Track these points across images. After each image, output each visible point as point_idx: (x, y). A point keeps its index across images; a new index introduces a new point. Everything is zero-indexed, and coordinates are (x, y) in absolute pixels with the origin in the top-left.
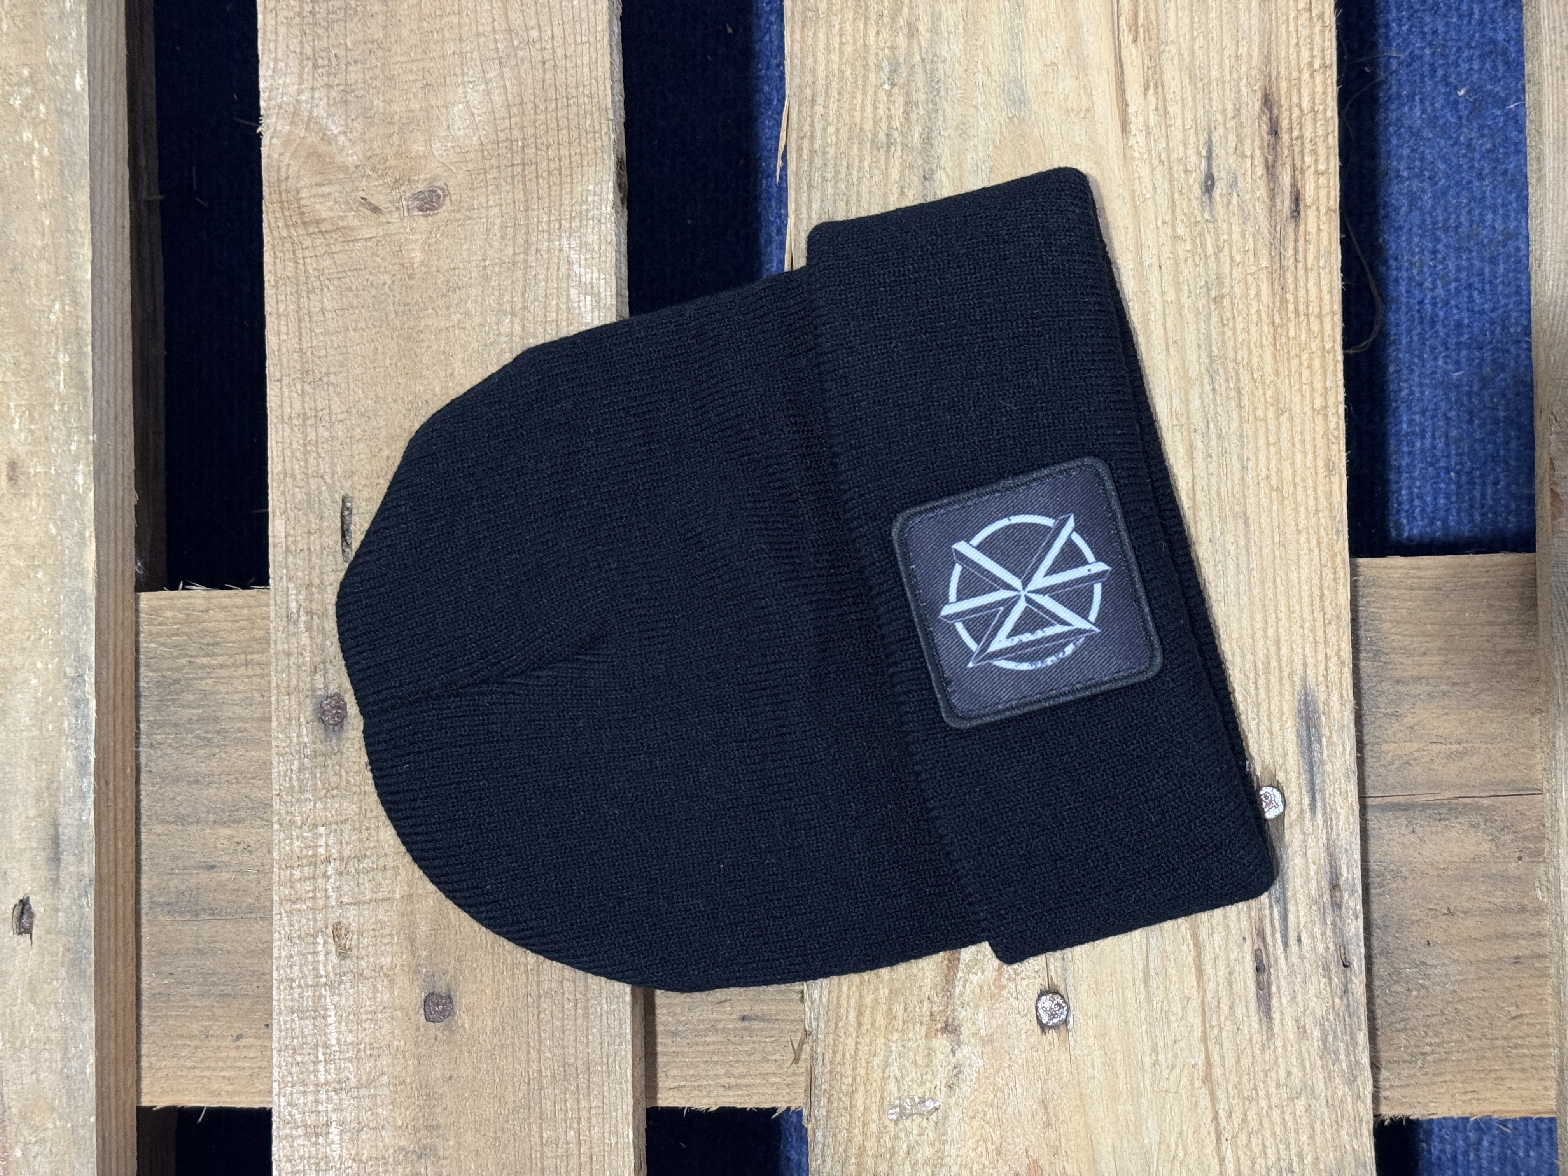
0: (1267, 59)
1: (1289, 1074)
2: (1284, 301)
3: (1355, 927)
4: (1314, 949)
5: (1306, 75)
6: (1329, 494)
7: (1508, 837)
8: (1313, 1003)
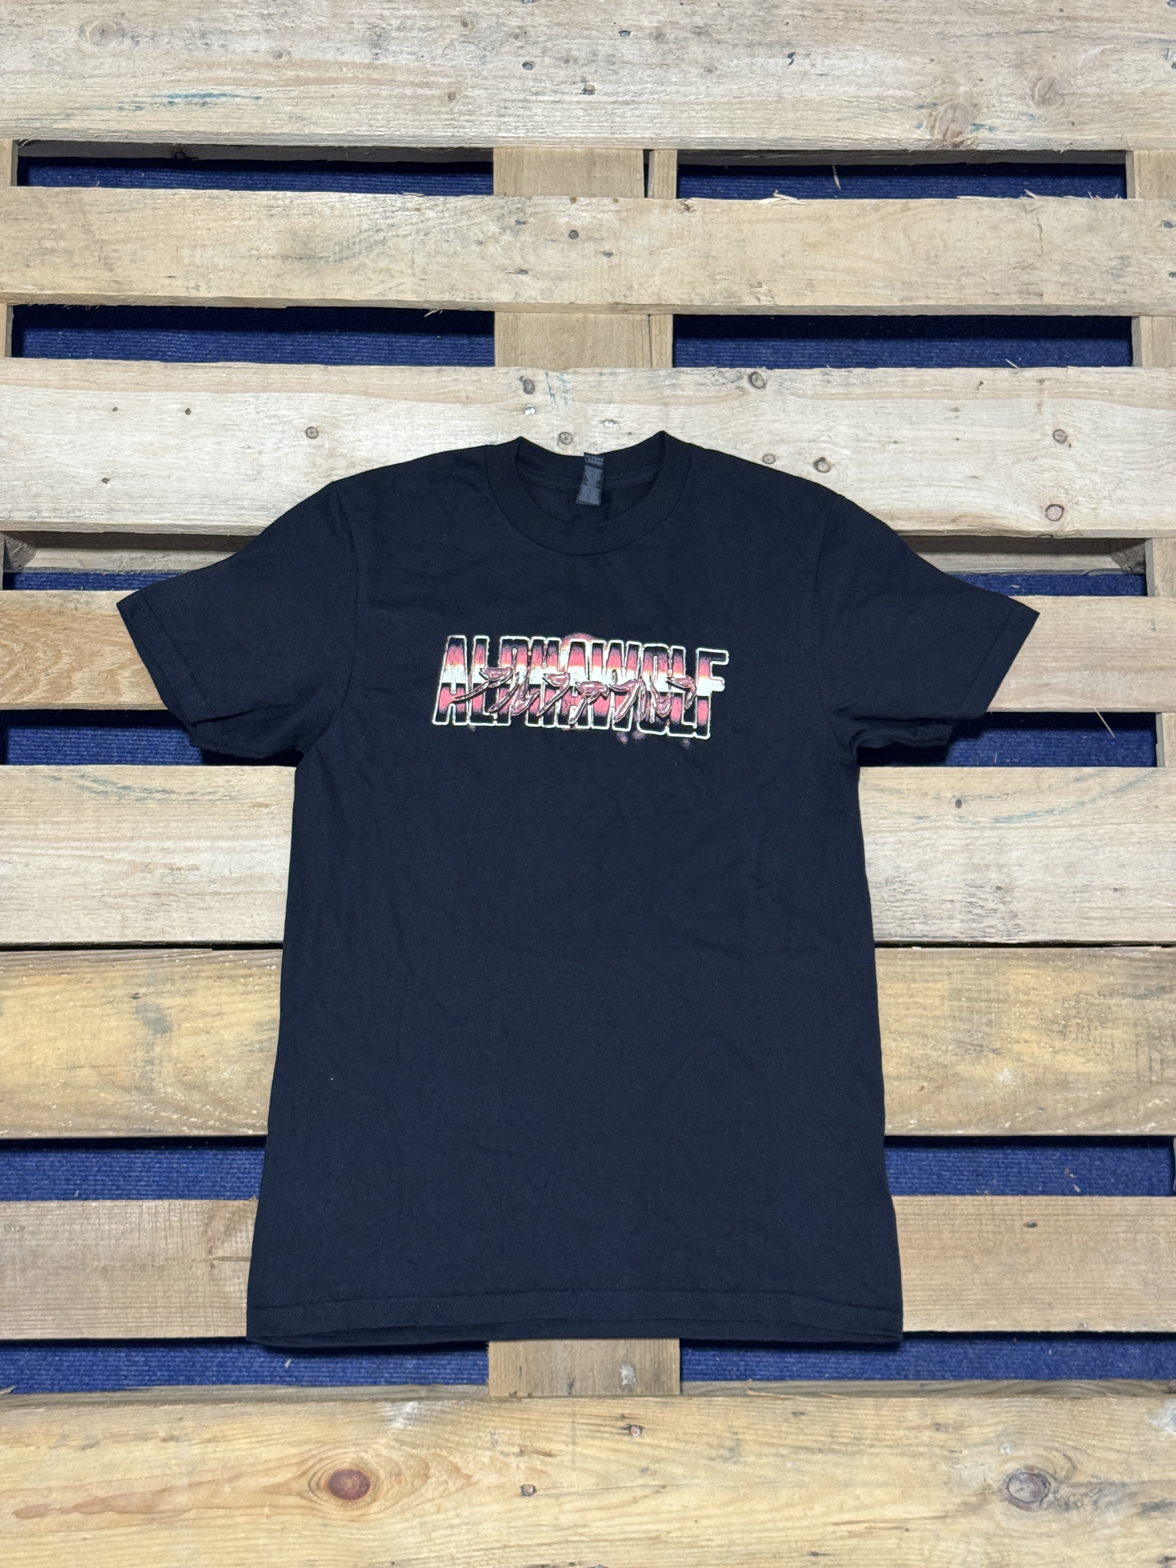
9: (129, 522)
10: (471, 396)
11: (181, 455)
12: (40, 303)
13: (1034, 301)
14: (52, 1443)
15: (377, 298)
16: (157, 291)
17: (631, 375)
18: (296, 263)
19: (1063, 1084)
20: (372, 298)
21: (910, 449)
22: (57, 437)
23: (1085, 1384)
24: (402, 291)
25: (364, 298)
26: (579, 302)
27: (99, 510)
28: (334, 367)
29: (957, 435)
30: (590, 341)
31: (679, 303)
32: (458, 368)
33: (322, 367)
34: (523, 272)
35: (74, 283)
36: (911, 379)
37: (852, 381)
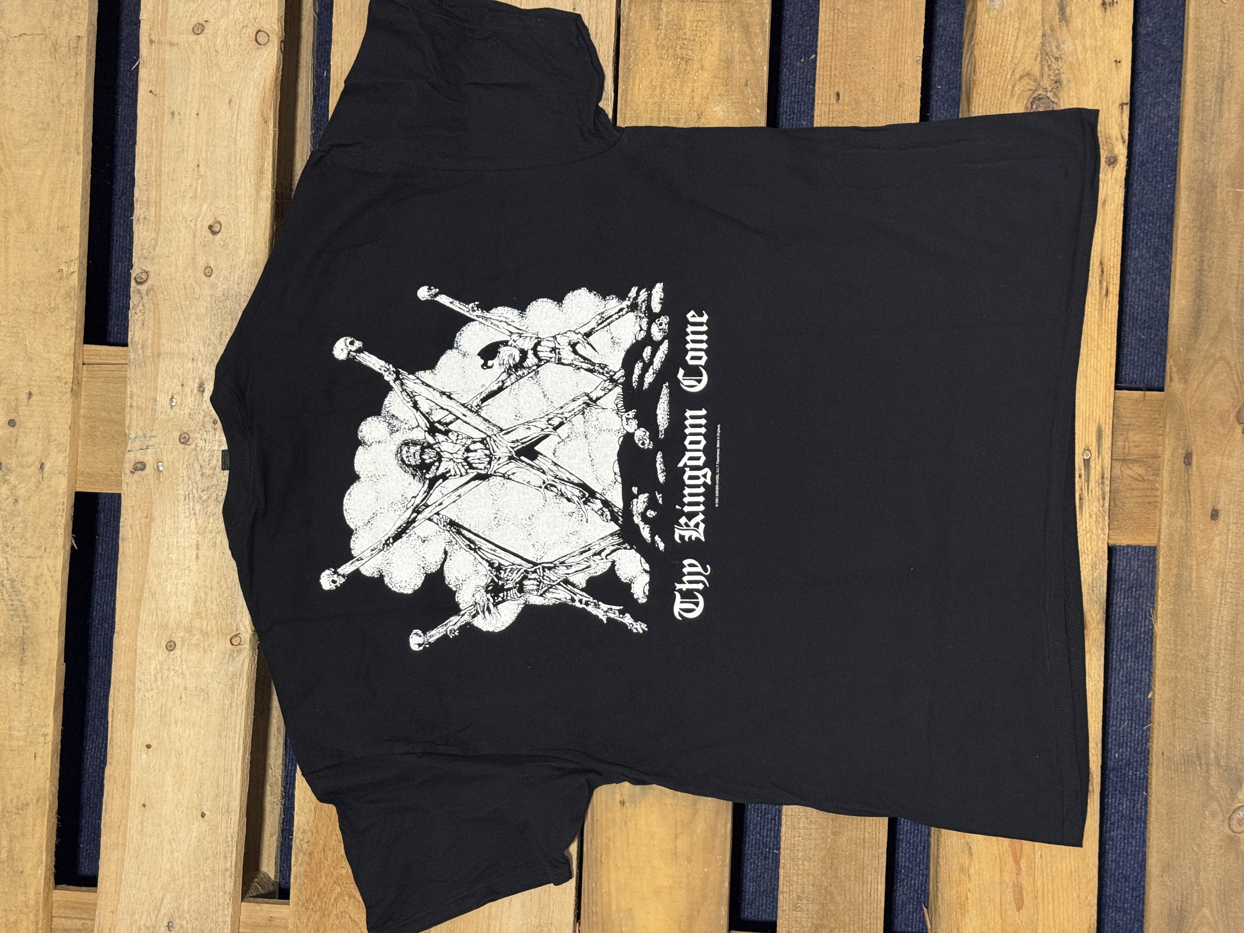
0: (1102, 251)
1: (1086, 527)
2: (1102, 318)
3: (1107, 489)
4: (1095, 494)
5: (1112, 257)
6: (1110, 372)
7: (1150, 469)
8: (1094, 509)
9: (238, 797)
10: (145, 515)
11: (184, 754)
12: (53, 863)
13: (84, 43)
14: (966, 879)
15: (60, 588)
16: (47, 768)
17: (133, 382)
18: (26, 653)
19: (728, 63)
20: (59, 591)
21: (204, 155)
22: (165, 853)
23: (965, 62)
24: (55, 567)
25: (59, 599)
26: (69, 421)
27: (227, 822)
28: (116, 626)
29: (194, 115)
30: (104, 414)
31: (73, 339)
32: (121, 524)
33: (115, 636)
34: (42, 467)
35: (38, 835)
36: (145, 149)
37: (145, 199)
